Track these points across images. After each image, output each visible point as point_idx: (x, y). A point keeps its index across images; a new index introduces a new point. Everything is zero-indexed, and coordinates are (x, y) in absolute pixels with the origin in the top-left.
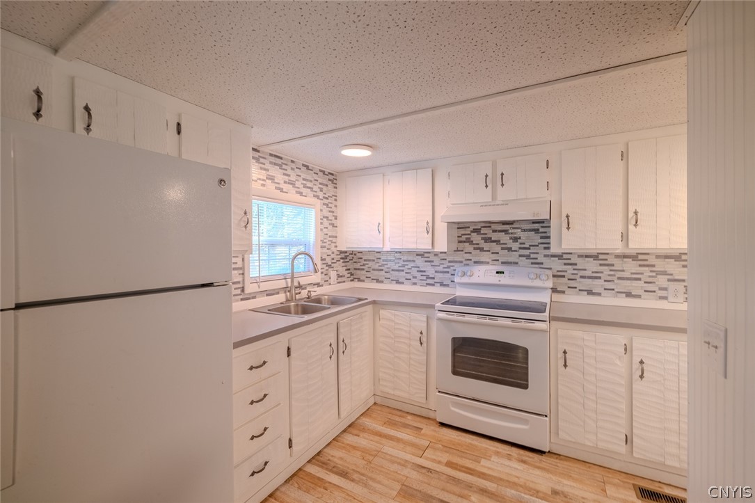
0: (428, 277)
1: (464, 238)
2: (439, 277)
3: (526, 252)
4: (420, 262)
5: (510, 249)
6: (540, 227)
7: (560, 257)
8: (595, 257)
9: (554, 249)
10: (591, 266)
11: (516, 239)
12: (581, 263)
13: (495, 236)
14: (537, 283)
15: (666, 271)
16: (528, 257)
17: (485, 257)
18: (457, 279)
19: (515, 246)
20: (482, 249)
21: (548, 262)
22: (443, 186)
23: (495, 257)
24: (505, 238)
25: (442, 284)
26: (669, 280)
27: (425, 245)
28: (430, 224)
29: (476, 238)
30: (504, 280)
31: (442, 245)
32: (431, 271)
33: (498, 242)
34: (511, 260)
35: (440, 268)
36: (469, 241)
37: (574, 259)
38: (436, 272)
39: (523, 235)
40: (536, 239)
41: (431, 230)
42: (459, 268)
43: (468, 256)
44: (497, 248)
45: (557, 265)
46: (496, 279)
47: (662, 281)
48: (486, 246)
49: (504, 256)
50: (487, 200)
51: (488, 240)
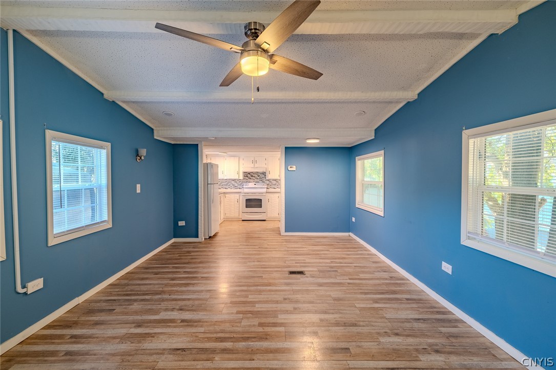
0: (235, 187)
2: (239, 186)
4: (233, 182)
5: (257, 178)
6: (264, 173)
7: (268, 180)
8: (275, 180)
9: (267, 179)
10: (274, 182)
11: (259, 176)
14: (264, 186)
16: (261, 180)
17: (251, 180)
18: (244, 187)
19: (259, 178)
20: (250, 178)
21: (266, 181)
22: (241, 162)
23: (254, 180)
24: (256, 176)
25: (239, 188)
27: (236, 177)
29: (249, 175)
30: (256, 186)
31: (241, 177)
32: (236, 185)
35: (239, 184)
36: (247, 176)
37: (271, 181)
40: (263, 176)
41: (238, 173)
42: (245, 184)
43: (247, 180)
44: (254, 178)
45: (268, 182)
46: (254, 186)
48: (252, 178)
49: (256, 180)
50: (253, 166)
51: (252, 176)
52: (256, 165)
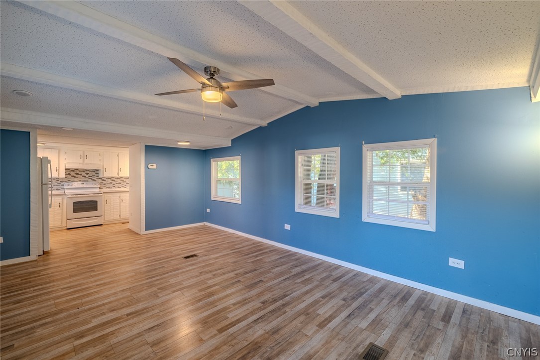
1: (67, 173)
2: (55, 187)
3: (91, 178)
5: (85, 177)
6: (96, 172)
7: (101, 179)
8: (111, 179)
9: (101, 176)
11: (87, 174)
12: (107, 180)
13: (80, 173)
14: (95, 186)
16: (91, 179)
17: (76, 179)
18: (65, 187)
19: (87, 176)
20: (75, 177)
21: (97, 180)
22: (63, 157)
23: (80, 179)
24: (83, 173)
28: (58, 169)
29: (72, 173)
30: (84, 186)
31: (62, 175)
33: (81, 175)
34: (86, 180)
35: (56, 184)
36: (69, 174)
37: (105, 179)
39: (90, 173)
40: (94, 174)
42: (66, 184)
43: (69, 179)
44: (81, 176)
45: (100, 181)
46: (82, 186)
47: (125, 184)
48: (76, 176)
49: (83, 179)
50: (82, 162)
51: (77, 174)
52: (86, 161)
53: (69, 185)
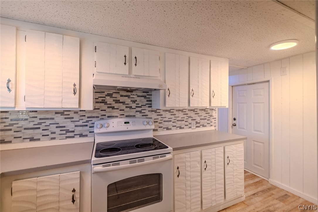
0: (68, 131)
1: (100, 100)
2: (78, 130)
3: (139, 109)
4: (59, 119)
5: (131, 107)
7: (155, 112)
11: (134, 102)
12: (164, 114)
13: (122, 99)
14: (148, 127)
15: (191, 116)
16: (140, 112)
17: (115, 113)
19: (134, 105)
20: (113, 108)
21: (150, 114)
22: (89, 58)
23: (122, 112)
24: (128, 101)
25: (81, 135)
26: (192, 120)
27: (71, 103)
28: (77, 87)
29: (109, 100)
32: (70, 126)
33: (123, 103)
34: (131, 114)
35: (80, 123)
36: (104, 102)
38: (76, 126)
39: (138, 99)
40: (144, 101)
42: (97, 123)
43: (103, 113)
44: (123, 107)
45: (154, 116)
46: (124, 128)
47: (190, 120)
48: (116, 105)
49: (128, 112)
50: (127, 73)
51: (117, 102)
52: (136, 71)
53: (102, 126)
